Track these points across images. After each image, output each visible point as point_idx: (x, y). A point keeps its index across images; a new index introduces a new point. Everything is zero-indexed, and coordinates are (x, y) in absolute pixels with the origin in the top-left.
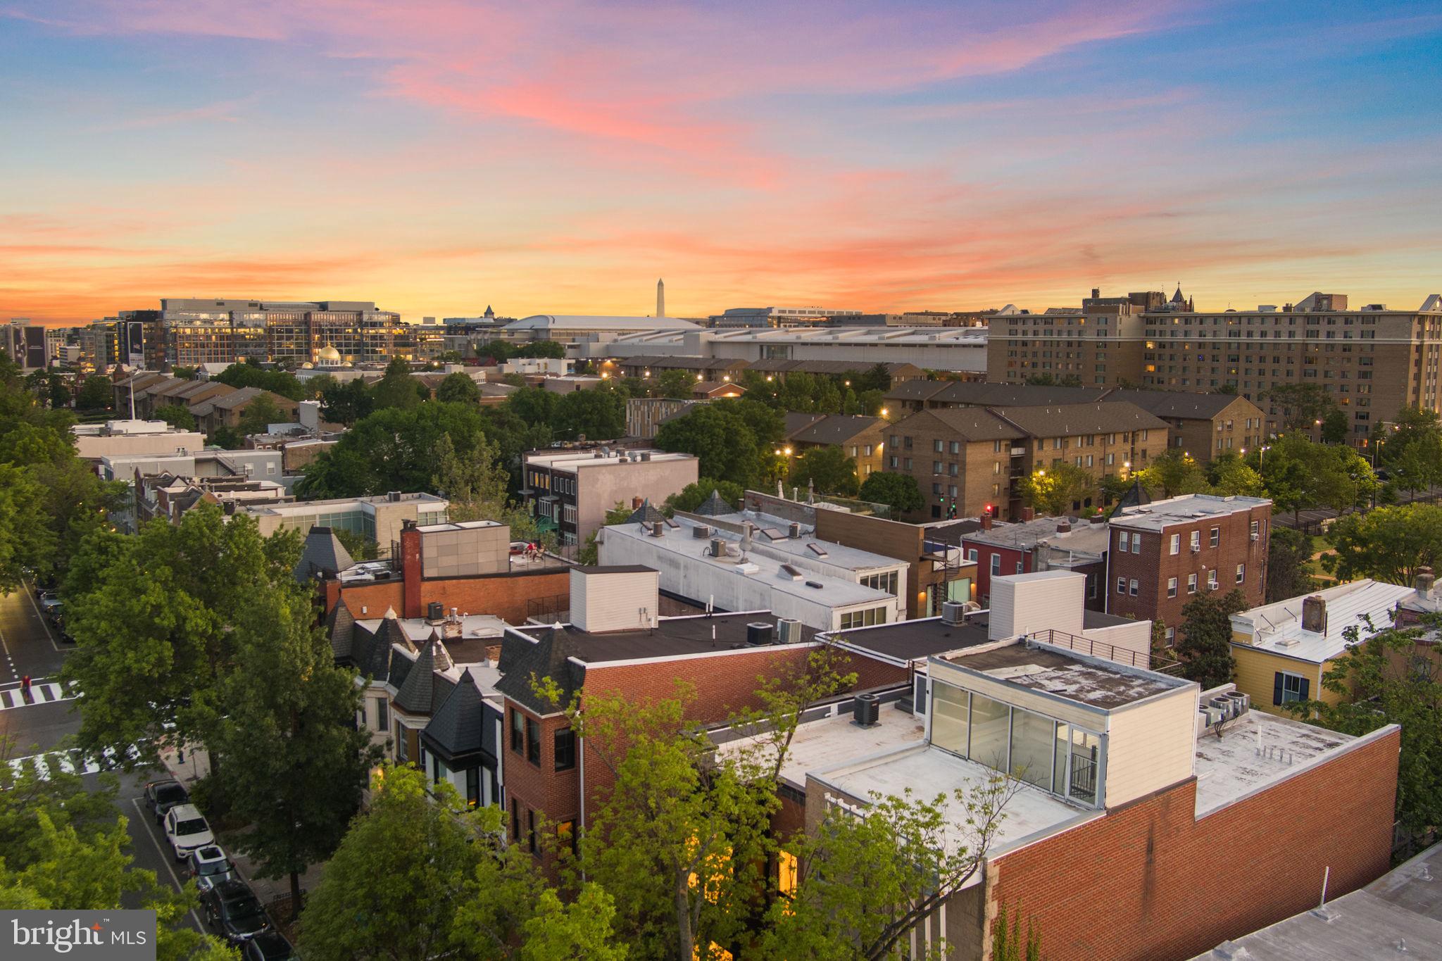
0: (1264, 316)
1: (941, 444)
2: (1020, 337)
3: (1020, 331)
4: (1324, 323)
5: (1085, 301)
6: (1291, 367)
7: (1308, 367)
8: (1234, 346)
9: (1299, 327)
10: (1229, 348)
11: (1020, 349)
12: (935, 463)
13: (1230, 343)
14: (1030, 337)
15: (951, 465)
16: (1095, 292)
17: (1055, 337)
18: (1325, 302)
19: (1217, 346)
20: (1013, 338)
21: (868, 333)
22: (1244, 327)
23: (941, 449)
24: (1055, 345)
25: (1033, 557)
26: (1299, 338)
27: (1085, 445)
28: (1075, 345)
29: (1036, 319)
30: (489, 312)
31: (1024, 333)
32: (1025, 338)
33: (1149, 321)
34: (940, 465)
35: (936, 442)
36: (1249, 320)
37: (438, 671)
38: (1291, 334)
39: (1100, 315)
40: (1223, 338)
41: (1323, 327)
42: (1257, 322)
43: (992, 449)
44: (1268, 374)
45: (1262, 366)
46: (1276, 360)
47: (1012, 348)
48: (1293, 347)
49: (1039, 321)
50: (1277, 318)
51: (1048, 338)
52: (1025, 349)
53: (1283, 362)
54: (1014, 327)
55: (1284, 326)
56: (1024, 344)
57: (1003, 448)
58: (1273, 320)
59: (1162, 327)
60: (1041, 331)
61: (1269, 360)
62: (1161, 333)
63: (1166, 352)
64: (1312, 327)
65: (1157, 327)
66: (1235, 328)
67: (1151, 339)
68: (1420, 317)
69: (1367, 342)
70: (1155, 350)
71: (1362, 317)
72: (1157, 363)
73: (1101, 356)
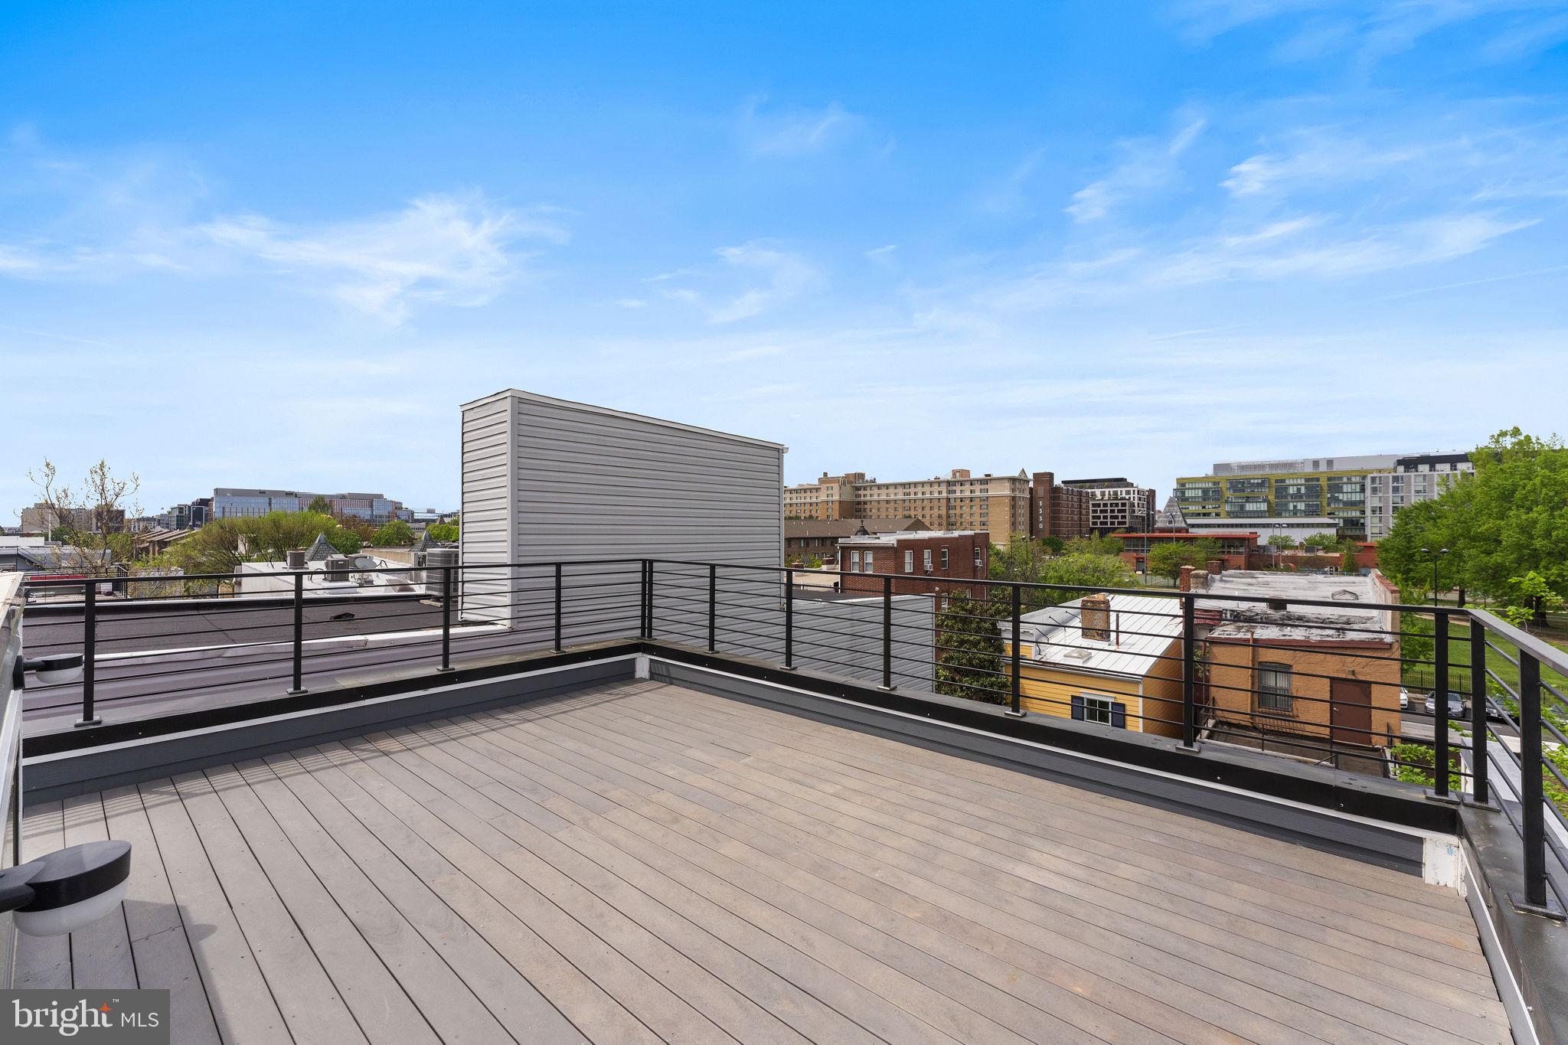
4: (959, 485)
6: (940, 511)
7: (951, 510)
8: (907, 502)
9: (943, 488)
10: (904, 502)
13: (904, 499)
16: (825, 474)
17: (803, 501)
18: (958, 474)
19: (898, 502)
22: (912, 490)
26: (944, 495)
33: (858, 489)
36: (914, 485)
38: (940, 492)
39: (827, 485)
41: (959, 488)
42: (919, 487)
45: (924, 512)
46: (932, 507)
48: (941, 500)
53: (936, 509)
55: (936, 488)
58: (930, 485)
59: (865, 492)
61: (928, 508)
62: (865, 496)
63: (868, 506)
64: (951, 488)
65: (862, 492)
66: (907, 491)
67: (858, 499)
68: (1013, 480)
69: (984, 494)
70: (862, 506)
71: (981, 481)
72: (863, 514)
73: (830, 510)
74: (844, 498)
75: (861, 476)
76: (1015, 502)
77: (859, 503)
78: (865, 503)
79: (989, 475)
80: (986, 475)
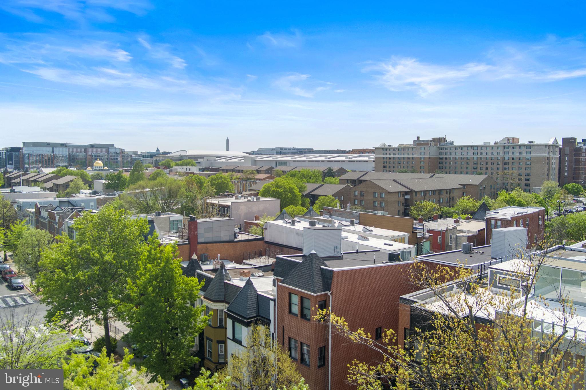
0: (486, 146)
1: (377, 194)
2: (388, 156)
3: (388, 154)
4: (511, 149)
5: (414, 141)
6: (498, 166)
7: (505, 166)
8: (475, 159)
9: (501, 150)
10: (473, 159)
11: (388, 160)
12: (374, 202)
13: (473, 157)
14: (392, 156)
15: (381, 203)
16: (418, 138)
17: (402, 156)
18: (511, 140)
19: (469, 158)
20: (385, 156)
21: (320, 156)
22: (479, 151)
23: (377, 196)
24: (402, 159)
25: (446, 233)
26: (501, 155)
27: (432, 194)
28: (411, 159)
29: (394, 149)
30: (158, 150)
31: (390, 154)
32: (390, 156)
33: (441, 149)
34: (377, 203)
35: (374, 193)
36: (481, 148)
37: (226, 281)
38: (498, 153)
39: (421, 146)
40: (470, 155)
41: (511, 150)
42: (484, 148)
43: (398, 196)
44: (490, 169)
45: (487, 166)
46: (492, 163)
47: (385, 160)
48: (499, 158)
49: (395, 149)
50: (492, 147)
51: (400, 156)
52: (390, 160)
53: (495, 164)
54: (385, 152)
55: (495, 150)
56: (390, 158)
57: (402, 196)
58: (491, 148)
59: (446, 151)
60: (397, 153)
61: (490, 163)
62: (446, 154)
63: (448, 161)
64: (506, 150)
65: (444, 151)
66: (475, 151)
67: (441, 156)
68: (548, 146)
69: (528, 156)
70: (444, 160)
71: (526, 146)
72: (444, 165)
73: (422, 163)
74: (432, 155)
75: (444, 139)
76: (549, 161)
77: (442, 158)
78: (446, 158)
79: (532, 142)
80: (530, 142)
